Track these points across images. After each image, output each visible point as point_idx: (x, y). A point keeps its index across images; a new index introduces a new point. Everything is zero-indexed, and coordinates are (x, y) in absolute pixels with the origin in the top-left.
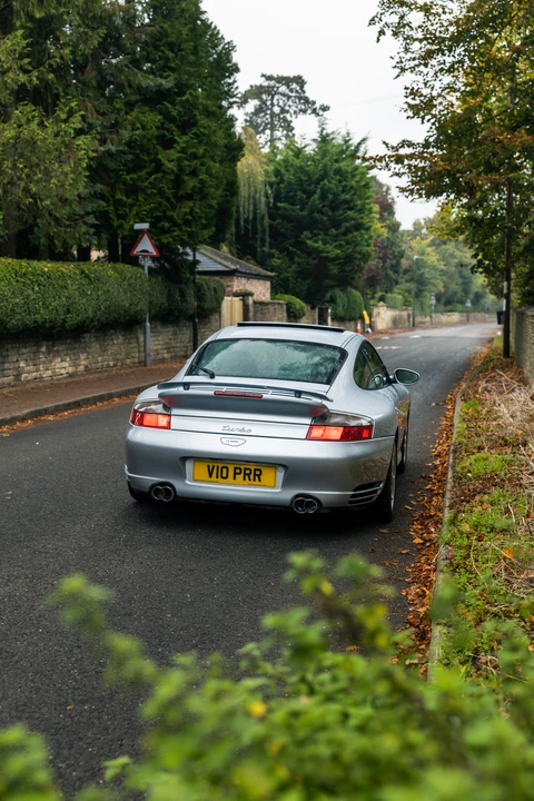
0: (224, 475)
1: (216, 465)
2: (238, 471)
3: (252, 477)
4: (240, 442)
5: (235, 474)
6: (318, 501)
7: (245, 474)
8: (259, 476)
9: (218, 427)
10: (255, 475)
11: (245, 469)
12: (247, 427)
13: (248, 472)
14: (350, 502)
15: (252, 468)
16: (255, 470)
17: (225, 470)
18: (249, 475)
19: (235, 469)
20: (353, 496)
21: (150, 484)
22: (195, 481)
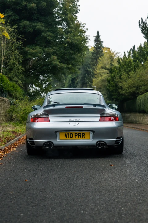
0: (71, 137)
1: (68, 133)
2: (76, 135)
3: (81, 136)
4: (77, 124)
5: (75, 136)
6: (105, 143)
7: (79, 135)
8: (84, 136)
9: (68, 119)
10: (82, 135)
11: (79, 134)
12: (78, 119)
13: (80, 135)
14: (115, 143)
15: (81, 133)
16: (82, 134)
17: (71, 135)
18: (80, 136)
19: (75, 134)
20: (116, 141)
21: (44, 142)
22: (60, 140)
